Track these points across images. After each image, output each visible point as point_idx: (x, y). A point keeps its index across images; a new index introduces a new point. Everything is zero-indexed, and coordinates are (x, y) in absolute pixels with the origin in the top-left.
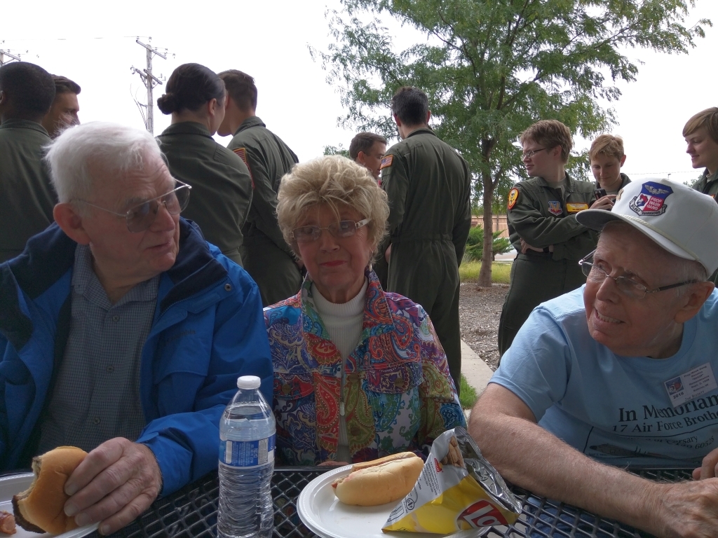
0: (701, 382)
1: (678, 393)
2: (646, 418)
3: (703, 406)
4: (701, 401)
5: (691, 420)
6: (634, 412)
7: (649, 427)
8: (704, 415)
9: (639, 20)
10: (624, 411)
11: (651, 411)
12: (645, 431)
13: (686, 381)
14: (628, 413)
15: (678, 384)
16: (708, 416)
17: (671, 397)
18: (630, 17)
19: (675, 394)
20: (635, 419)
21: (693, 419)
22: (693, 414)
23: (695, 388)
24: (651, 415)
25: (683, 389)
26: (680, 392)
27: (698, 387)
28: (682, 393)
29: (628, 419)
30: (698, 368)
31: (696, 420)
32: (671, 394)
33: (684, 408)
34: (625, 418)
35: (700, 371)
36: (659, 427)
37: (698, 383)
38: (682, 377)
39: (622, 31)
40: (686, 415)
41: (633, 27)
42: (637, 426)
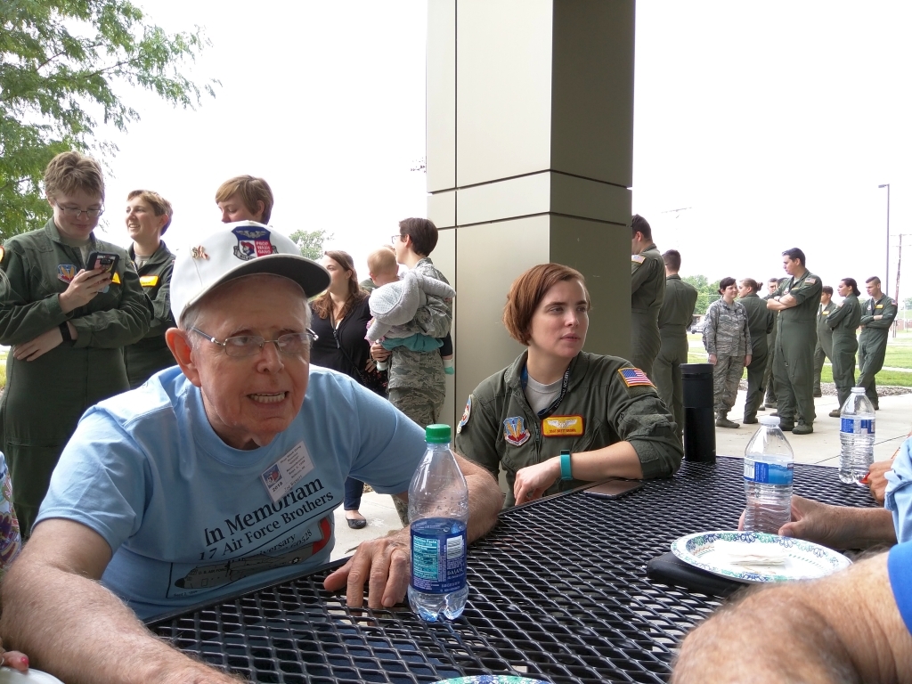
0: (298, 465)
1: (276, 484)
2: (232, 533)
3: (301, 496)
4: (299, 491)
5: (290, 516)
6: (218, 530)
7: (238, 541)
8: (304, 506)
9: (140, 57)
10: (208, 531)
11: (234, 524)
12: (236, 549)
13: (283, 466)
14: (213, 533)
15: (275, 474)
16: (307, 507)
17: (271, 490)
18: (129, 49)
19: (274, 487)
20: (222, 538)
21: (291, 514)
22: (293, 507)
23: (293, 474)
24: (236, 528)
25: (281, 477)
26: (279, 482)
27: (295, 472)
28: (281, 483)
29: (216, 540)
30: (293, 450)
31: (295, 515)
32: (270, 487)
33: (284, 502)
34: (212, 540)
35: (295, 453)
36: (249, 538)
37: (295, 467)
38: (278, 463)
39: (119, 64)
40: (284, 510)
41: (133, 63)
42: (227, 545)
